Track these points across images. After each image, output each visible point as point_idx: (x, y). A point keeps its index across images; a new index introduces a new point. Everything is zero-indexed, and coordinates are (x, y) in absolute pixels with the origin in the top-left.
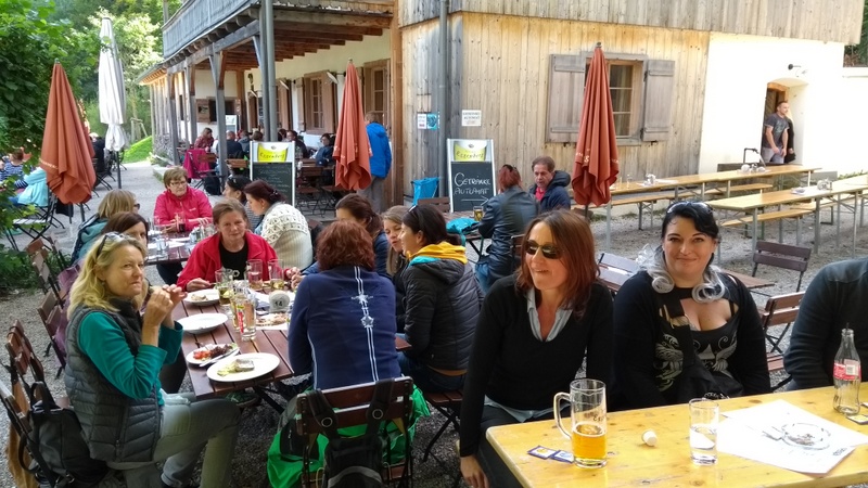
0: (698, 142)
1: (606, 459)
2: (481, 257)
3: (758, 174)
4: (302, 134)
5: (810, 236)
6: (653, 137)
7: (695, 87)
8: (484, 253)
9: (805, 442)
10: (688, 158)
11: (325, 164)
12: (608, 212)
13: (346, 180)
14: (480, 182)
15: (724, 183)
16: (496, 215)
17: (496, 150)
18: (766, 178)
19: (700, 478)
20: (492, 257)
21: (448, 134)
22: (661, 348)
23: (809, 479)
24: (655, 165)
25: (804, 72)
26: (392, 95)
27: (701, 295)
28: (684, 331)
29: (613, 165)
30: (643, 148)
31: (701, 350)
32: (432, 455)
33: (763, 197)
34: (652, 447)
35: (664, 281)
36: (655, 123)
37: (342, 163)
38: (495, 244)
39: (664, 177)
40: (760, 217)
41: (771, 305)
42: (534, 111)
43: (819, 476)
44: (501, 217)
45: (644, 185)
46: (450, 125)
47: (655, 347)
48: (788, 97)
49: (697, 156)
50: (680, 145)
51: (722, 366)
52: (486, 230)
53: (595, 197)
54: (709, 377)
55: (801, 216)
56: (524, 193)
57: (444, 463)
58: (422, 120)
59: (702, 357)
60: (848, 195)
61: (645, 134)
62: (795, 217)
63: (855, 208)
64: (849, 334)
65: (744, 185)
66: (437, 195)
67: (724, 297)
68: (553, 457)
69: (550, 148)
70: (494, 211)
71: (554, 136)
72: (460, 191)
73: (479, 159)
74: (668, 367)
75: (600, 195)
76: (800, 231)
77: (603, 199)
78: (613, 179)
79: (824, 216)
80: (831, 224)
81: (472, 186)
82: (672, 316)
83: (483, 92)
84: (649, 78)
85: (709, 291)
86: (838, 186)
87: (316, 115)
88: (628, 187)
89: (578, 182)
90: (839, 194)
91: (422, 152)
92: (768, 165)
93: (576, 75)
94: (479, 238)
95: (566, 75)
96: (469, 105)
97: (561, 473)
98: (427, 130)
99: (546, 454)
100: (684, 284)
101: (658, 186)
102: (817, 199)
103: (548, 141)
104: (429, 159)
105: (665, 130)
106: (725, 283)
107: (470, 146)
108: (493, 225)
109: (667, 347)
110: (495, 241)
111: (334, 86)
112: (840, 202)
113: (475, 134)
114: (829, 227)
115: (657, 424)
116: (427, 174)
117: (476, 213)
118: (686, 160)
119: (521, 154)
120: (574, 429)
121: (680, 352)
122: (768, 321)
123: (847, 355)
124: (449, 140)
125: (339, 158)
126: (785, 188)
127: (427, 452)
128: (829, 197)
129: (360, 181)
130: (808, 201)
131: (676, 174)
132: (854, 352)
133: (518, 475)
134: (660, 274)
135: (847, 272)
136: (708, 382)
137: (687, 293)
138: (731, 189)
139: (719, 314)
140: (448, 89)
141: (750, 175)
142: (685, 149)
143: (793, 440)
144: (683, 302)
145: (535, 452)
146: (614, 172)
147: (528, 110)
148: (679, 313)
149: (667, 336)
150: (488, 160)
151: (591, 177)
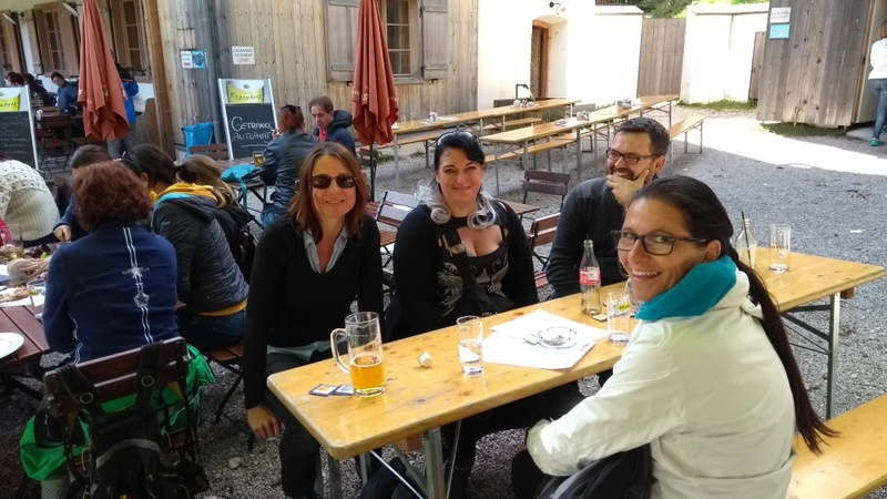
0: (475, 79)
1: (384, 386)
2: (266, 205)
3: (528, 109)
4: (40, 78)
5: (573, 164)
6: (434, 74)
7: (468, 23)
8: (268, 200)
9: (557, 343)
10: (468, 96)
11: (73, 112)
12: (396, 151)
13: (97, 128)
14: (261, 126)
15: (498, 118)
16: (278, 160)
17: (275, 90)
18: (536, 111)
19: (469, 388)
20: (277, 204)
21: (218, 74)
22: (442, 276)
23: (559, 374)
24: (437, 103)
25: (563, 10)
26: (147, 29)
27: (476, 223)
28: (462, 258)
29: (392, 103)
30: (425, 86)
31: (478, 275)
32: (225, 415)
33: (535, 129)
34: (428, 368)
35: (441, 212)
36: (434, 61)
37: (89, 109)
38: (279, 191)
39: (446, 114)
40: (531, 149)
41: (536, 227)
42: (312, 47)
43: (566, 371)
44: (282, 161)
45: (427, 123)
46: (219, 63)
47: (436, 276)
48: (552, 33)
49: (475, 93)
50: (459, 83)
51: (496, 288)
52: (268, 176)
53: (378, 136)
54: (485, 298)
55: (565, 146)
56: (306, 135)
57: (238, 421)
58: (187, 59)
59: (480, 280)
60: (602, 125)
61: (426, 73)
62: (560, 147)
63: (608, 136)
64: (589, 244)
65: (518, 119)
66: (213, 141)
67: (495, 223)
68: (334, 393)
69: (333, 87)
70: (274, 155)
71: (336, 75)
72: (239, 137)
73: (256, 101)
74: (450, 293)
75: (382, 134)
76: (565, 159)
77: (387, 138)
78: (394, 117)
79: (584, 145)
80: (591, 152)
81: (252, 131)
82: (451, 245)
83: (253, 27)
84: (425, 14)
85: (482, 218)
86: (594, 117)
87: (55, 55)
88: (413, 125)
89: (359, 122)
90: (596, 123)
91: (190, 95)
92: (537, 100)
93: (352, 9)
94: (262, 186)
95: (342, 10)
96: (239, 41)
97: (341, 407)
98: (193, 70)
99: (327, 392)
100: (460, 214)
101: (440, 123)
102: (579, 128)
103: (329, 80)
104: (200, 101)
105: (443, 68)
106: (496, 209)
107: (246, 87)
108: (275, 169)
109: (448, 275)
110: (279, 187)
111: (74, 20)
112: (596, 131)
113: (250, 73)
114: (589, 155)
115: (434, 346)
116: (200, 119)
117: (256, 159)
118: (465, 97)
119: (302, 94)
120: (352, 362)
121: (460, 278)
122: (534, 242)
123: (589, 264)
124: (220, 80)
125: (85, 103)
126: (552, 120)
127: (219, 414)
128: (588, 126)
129: (115, 129)
130: (569, 131)
131: (458, 111)
132: (594, 259)
133: (299, 415)
134: (436, 206)
135: (593, 189)
136: (484, 303)
137: (463, 222)
138: (506, 124)
139: (492, 240)
140: (213, 23)
141: (521, 109)
142: (464, 87)
143: (547, 342)
144: (460, 231)
145: (317, 391)
146: (394, 109)
147: (306, 46)
148: (456, 241)
149: (447, 264)
150: (267, 101)
151: (372, 115)
